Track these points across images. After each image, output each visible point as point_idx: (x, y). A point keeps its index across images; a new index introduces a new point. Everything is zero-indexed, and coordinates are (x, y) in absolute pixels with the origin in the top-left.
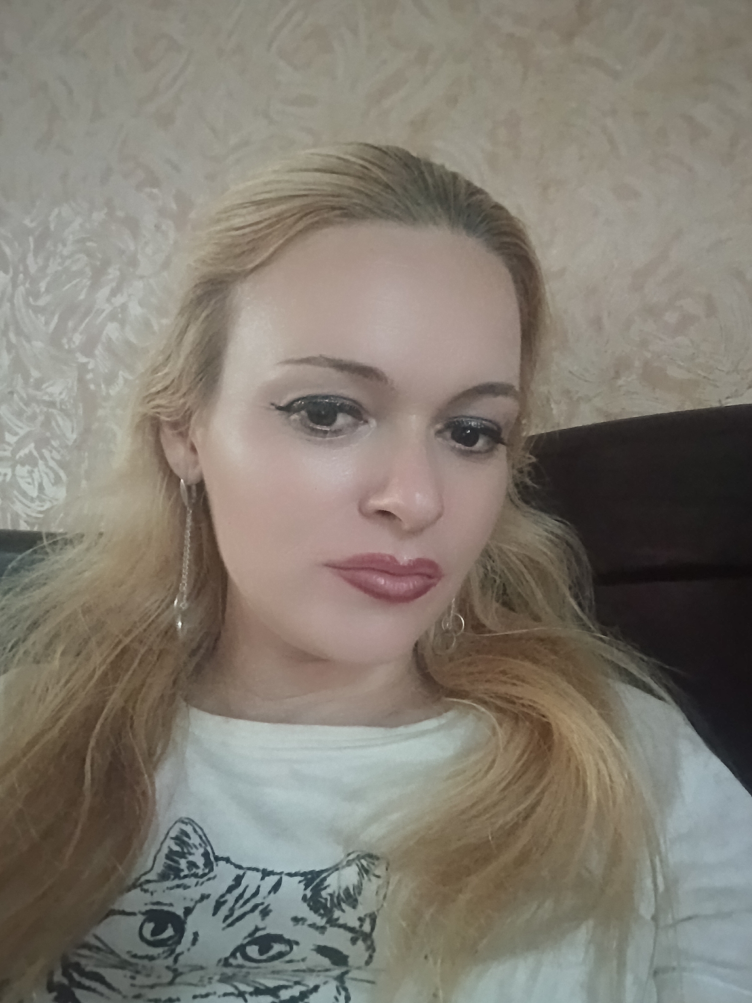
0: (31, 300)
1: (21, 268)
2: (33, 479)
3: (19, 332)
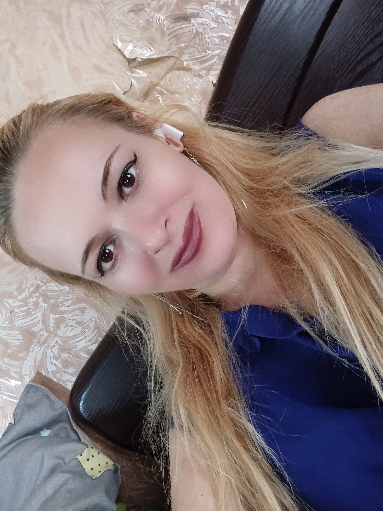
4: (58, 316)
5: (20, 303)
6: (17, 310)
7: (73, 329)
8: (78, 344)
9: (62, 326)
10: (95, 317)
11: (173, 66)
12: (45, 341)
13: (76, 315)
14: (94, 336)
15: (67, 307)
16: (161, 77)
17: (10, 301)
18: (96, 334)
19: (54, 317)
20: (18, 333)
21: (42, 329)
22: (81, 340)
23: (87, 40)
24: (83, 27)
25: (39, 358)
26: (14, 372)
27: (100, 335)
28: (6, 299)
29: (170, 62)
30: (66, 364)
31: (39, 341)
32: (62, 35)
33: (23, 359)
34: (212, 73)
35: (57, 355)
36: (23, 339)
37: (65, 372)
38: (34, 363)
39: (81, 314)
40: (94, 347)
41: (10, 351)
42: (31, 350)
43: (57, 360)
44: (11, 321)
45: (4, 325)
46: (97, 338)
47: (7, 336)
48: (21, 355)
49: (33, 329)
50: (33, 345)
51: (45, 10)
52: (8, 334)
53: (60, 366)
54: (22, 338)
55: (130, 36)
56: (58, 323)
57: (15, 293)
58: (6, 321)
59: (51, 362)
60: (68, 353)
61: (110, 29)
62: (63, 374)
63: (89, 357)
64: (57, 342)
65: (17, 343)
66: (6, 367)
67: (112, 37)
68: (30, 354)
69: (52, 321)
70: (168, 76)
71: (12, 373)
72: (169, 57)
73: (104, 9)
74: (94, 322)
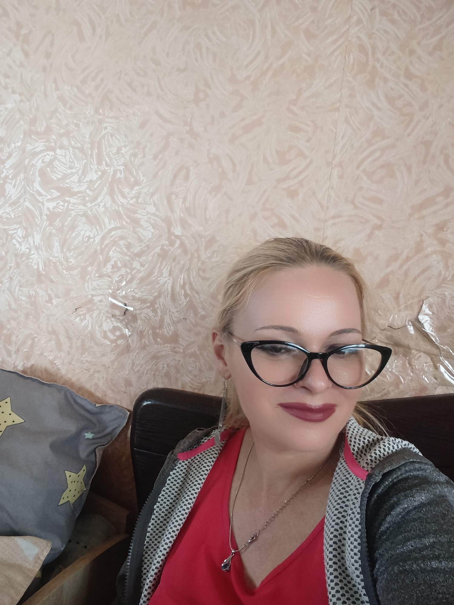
0: (201, 273)
1: (196, 255)
2: (196, 365)
3: (192, 288)
4: (198, 352)
5: (194, 322)
6: (188, 321)
7: (194, 368)
8: (186, 376)
9: (193, 359)
10: (210, 379)
11: (432, 355)
12: (176, 352)
13: (205, 365)
14: (196, 385)
15: (208, 356)
16: (418, 349)
17: (192, 314)
18: (198, 386)
19: (196, 350)
20: (173, 330)
21: (183, 346)
22: (189, 377)
23: (415, 279)
24: (424, 271)
25: (163, 353)
26: (145, 341)
27: (199, 389)
28: (192, 311)
29: (435, 351)
30: (167, 375)
31: (175, 348)
32: (408, 259)
33: (156, 343)
34: (444, 388)
35: (171, 365)
36: (170, 336)
37: (162, 377)
38: (158, 352)
39: (207, 368)
40: (188, 389)
41: (158, 331)
42: (166, 345)
43: (167, 367)
44: (179, 321)
45: (173, 318)
46: (197, 388)
47: (167, 324)
48: (159, 340)
49: (180, 339)
50: (169, 345)
51: (421, 235)
52: (169, 323)
53: (164, 371)
54: (170, 334)
55: (438, 310)
56: (194, 355)
57: (200, 315)
58: (177, 318)
59: (164, 364)
60: (175, 372)
61: (435, 292)
62: (160, 376)
63: (180, 389)
64: (179, 361)
65: (166, 333)
66: (145, 334)
67: (428, 297)
68: (162, 346)
69: (192, 350)
70: (422, 353)
71: (144, 340)
72: (438, 348)
73: (448, 279)
74: (206, 380)
